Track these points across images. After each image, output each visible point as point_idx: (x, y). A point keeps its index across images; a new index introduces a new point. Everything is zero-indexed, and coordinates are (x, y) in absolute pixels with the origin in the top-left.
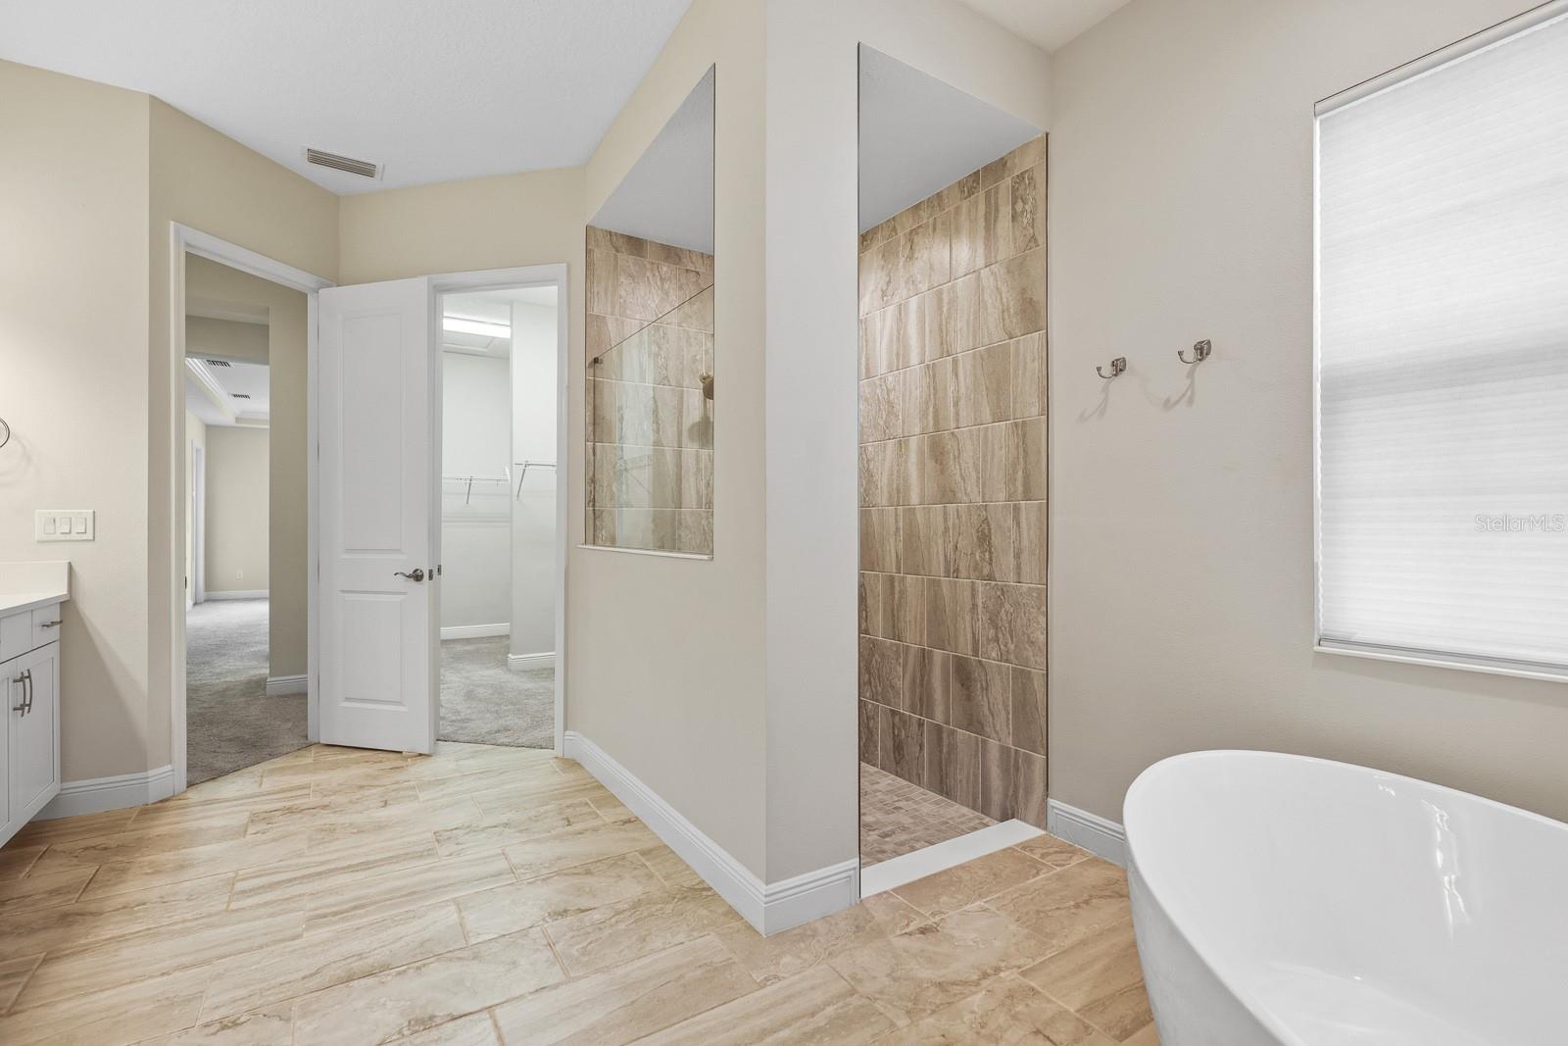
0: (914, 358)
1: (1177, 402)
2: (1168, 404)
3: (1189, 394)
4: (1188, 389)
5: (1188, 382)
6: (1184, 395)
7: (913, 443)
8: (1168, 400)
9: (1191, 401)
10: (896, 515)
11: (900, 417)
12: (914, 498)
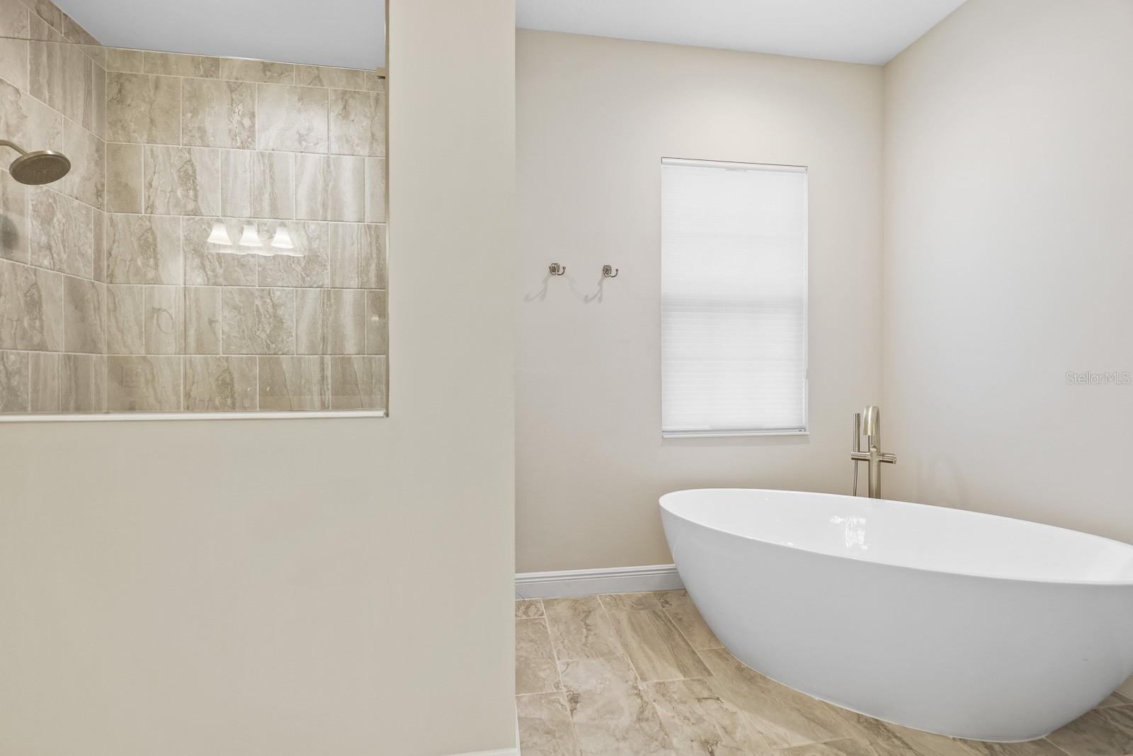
0: (350, 213)
1: (592, 299)
2: (587, 299)
3: (599, 295)
4: (599, 292)
5: (598, 288)
6: (596, 295)
7: (349, 296)
8: (587, 297)
9: (600, 299)
10: (322, 363)
11: (329, 267)
12: (350, 347)
